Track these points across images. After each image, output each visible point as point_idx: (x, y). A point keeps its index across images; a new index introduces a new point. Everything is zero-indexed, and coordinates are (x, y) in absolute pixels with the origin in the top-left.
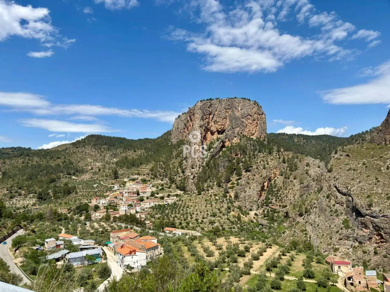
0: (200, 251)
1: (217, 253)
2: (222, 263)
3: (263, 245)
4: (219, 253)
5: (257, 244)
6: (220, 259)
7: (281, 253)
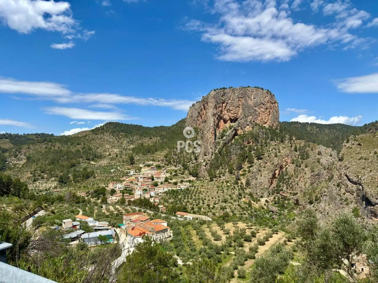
0: (209, 235)
1: (224, 237)
2: (228, 247)
3: (269, 231)
4: (226, 237)
5: (264, 230)
6: (227, 243)
7: (287, 239)
